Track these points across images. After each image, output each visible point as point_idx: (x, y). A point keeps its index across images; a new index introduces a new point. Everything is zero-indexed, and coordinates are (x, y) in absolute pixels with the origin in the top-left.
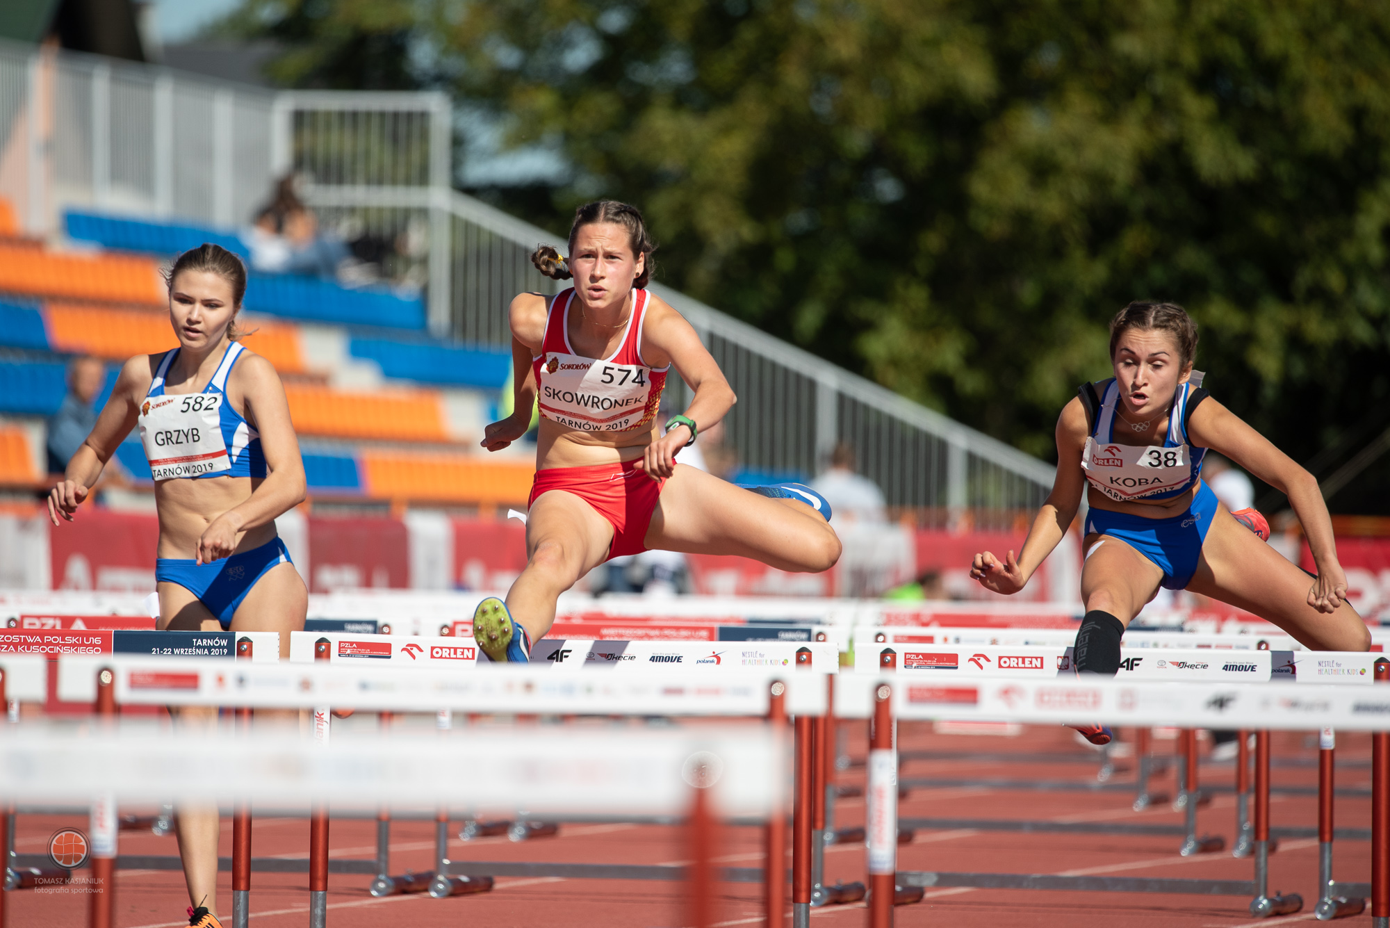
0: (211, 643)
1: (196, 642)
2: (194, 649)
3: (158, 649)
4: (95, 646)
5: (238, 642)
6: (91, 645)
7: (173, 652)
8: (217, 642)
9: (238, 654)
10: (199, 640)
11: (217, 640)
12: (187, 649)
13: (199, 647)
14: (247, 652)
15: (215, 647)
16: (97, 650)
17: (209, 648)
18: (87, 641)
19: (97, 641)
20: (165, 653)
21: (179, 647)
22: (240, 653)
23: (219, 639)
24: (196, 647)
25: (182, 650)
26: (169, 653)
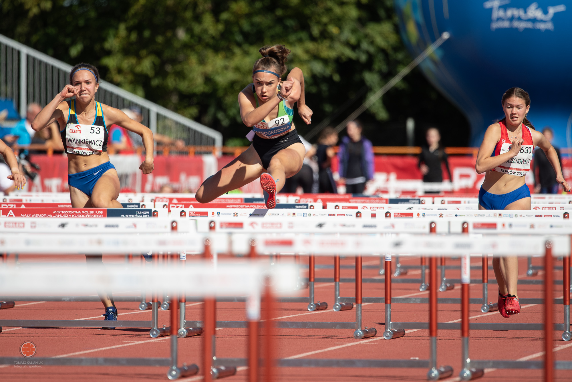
0: (143, 213)
1: (138, 213)
2: (137, 215)
3: (124, 215)
4: (100, 214)
5: (153, 212)
6: (99, 214)
7: (129, 216)
8: (145, 213)
9: (153, 216)
10: (139, 212)
11: (145, 212)
12: (134, 215)
13: (139, 214)
14: (156, 215)
15: (144, 215)
16: (101, 216)
17: (142, 215)
18: (98, 212)
19: (101, 212)
20: (126, 217)
21: (131, 214)
22: (154, 216)
23: (146, 211)
24: (137, 214)
25: (132, 216)
26: (128, 217)
